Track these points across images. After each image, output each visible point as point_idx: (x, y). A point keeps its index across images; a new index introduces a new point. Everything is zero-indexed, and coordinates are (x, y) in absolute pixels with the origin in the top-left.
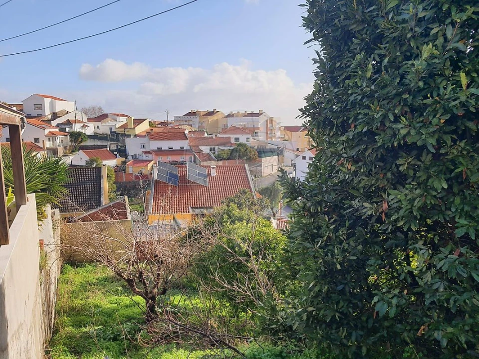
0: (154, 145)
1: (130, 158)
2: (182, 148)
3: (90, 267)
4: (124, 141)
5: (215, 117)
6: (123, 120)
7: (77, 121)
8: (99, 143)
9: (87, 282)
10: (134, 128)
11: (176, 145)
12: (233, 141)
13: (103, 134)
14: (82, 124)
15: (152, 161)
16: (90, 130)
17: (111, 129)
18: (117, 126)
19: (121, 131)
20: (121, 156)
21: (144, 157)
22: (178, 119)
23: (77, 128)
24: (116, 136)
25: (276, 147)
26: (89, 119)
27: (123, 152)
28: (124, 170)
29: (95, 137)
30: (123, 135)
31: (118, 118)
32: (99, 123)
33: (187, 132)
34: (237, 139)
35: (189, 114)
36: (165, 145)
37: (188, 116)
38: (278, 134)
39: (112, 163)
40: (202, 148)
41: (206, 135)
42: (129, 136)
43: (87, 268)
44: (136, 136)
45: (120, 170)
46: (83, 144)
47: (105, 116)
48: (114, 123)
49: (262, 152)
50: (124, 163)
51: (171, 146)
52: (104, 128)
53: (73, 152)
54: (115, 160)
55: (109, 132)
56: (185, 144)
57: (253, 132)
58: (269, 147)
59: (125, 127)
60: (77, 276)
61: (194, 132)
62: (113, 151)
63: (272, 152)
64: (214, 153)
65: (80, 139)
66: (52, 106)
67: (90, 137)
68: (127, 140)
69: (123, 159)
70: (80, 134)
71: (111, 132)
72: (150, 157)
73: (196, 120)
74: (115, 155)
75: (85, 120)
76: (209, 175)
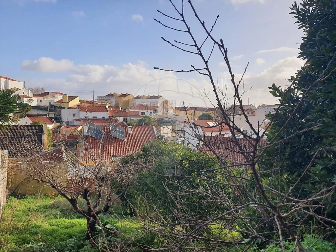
0: (82, 115)
1: (64, 123)
2: (103, 118)
3: (31, 199)
4: (60, 111)
5: (127, 98)
6: (60, 97)
7: (25, 96)
8: (41, 112)
9: (29, 209)
10: (68, 102)
11: (99, 115)
12: (140, 114)
13: (44, 106)
14: (29, 98)
15: (80, 126)
16: (34, 103)
17: (50, 102)
18: (55, 101)
19: (59, 104)
20: (57, 122)
21: (75, 123)
22: (100, 99)
23: (25, 100)
24: (53, 108)
25: (170, 120)
26: (34, 95)
27: (58, 119)
28: (59, 132)
29: (38, 108)
30: (59, 107)
31: (56, 95)
32: (41, 98)
33: (107, 107)
34: (143, 113)
35: (109, 95)
36: (91, 115)
37: (108, 97)
38: (171, 111)
39: (51, 126)
40: (118, 118)
41: (121, 109)
42: (65, 108)
43: (29, 200)
44: (69, 108)
45: (56, 131)
46: (29, 112)
47: (47, 93)
48: (53, 98)
49: (161, 122)
50: (59, 127)
51: (95, 116)
52: (45, 102)
53: (21, 118)
54: (53, 125)
55: (48, 105)
56: (106, 115)
57: (154, 108)
58: (166, 119)
59: (61, 101)
60: (21, 205)
61: (111, 107)
62: (51, 118)
63: (167, 123)
64: (126, 122)
65: (27, 108)
66: (6, 83)
67: (34, 107)
68: (63, 111)
69: (59, 124)
70: (26, 105)
71: (50, 105)
72: (79, 123)
73: (113, 100)
74: (53, 121)
75: (31, 95)
76: (127, 133)
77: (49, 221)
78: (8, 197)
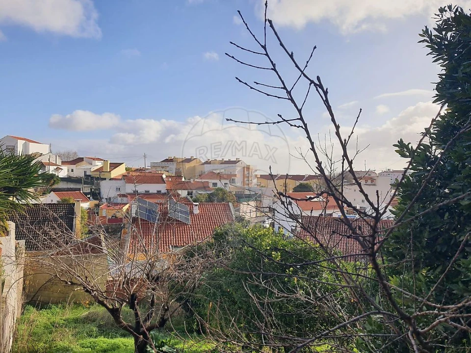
0: (130, 188)
1: (104, 200)
2: (159, 192)
3: (56, 309)
4: (98, 184)
5: (192, 164)
6: (99, 164)
7: (50, 164)
8: (72, 186)
9: (53, 324)
10: (110, 172)
11: (153, 188)
12: (211, 186)
13: (77, 177)
14: (55, 167)
15: (127, 204)
16: (63, 173)
17: (85, 172)
18: (92, 170)
19: (97, 175)
20: (95, 199)
21: (119, 200)
22: (154, 166)
23: (51, 170)
24: (89, 179)
25: (252, 193)
26: (63, 163)
27: (96, 195)
28: (97, 213)
29: (68, 179)
30: (98, 179)
31: (93, 162)
32: (73, 167)
33: (164, 176)
34: (215, 184)
35: (166, 160)
36: (142, 188)
37: (166, 163)
38: (255, 181)
39: (85, 205)
40: (180, 192)
41: (183, 180)
42: (105, 179)
43: (53, 310)
44: (111, 179)
45: (92, 213)
46: (55, 186)
47: (80, 160)
48: (89, 166)
49: (240, 197)
50: (97, 206)
51: (147, 189)
52: (78, 171)
53: (44, 194)
54: (88, 203)
55: (82, 175)
56: (163, 188)
57: (231, 178)
58: (247, 192)
59: (100, 170)
60: (41, 318)
61: (170, 177)
62: (86, 194)
63: (249, 197)
64: (191, 197)
65: (52, 181)
66: (25, 147)
67: (63, 179)
68: (102, 183)
69: (97, 202)
70: (52, 176)
71: (85, 175)
72: (125, 200)
73: (173, 167)
74: (89, 198)
75: (59, 162)
76: (192, 212)
77: (81, 341)
78: (24, 307)
